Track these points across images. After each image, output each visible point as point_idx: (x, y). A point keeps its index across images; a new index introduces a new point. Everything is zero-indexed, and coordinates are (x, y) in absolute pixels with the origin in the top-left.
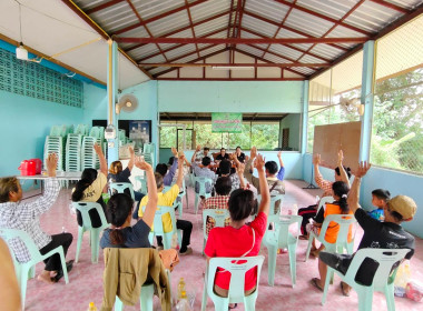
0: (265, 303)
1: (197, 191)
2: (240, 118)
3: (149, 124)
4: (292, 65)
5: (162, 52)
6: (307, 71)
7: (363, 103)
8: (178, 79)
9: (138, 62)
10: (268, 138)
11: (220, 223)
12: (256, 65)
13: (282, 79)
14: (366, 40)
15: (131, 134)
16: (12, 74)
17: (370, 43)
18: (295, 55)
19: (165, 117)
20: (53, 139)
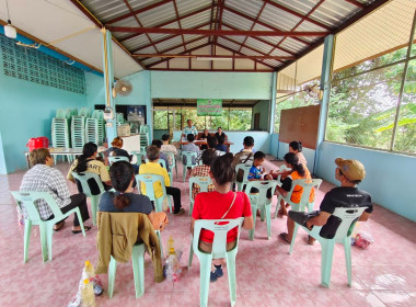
0: (243, 255)
1: (185, 162)
2: (220, 103)
3: (144, 108)
4: (263, 58)
5: (153, 44)
6: (275, 63)
7: (322, 89)
8: (168, 69)
9: (132, 52)
10: (242, 122)
11: (204, 189)
12: (233, 57)
13: (255, 70)
14: (326, 34)
15: (129, 118)
16: (15, 60)
17: (331, 36)
18: (266, 49)
19: (158, 103)
20: (59, 120)
